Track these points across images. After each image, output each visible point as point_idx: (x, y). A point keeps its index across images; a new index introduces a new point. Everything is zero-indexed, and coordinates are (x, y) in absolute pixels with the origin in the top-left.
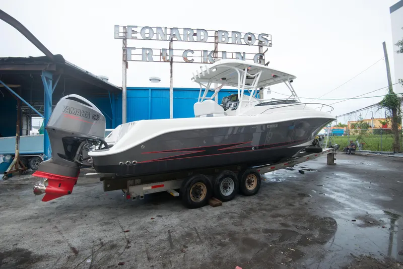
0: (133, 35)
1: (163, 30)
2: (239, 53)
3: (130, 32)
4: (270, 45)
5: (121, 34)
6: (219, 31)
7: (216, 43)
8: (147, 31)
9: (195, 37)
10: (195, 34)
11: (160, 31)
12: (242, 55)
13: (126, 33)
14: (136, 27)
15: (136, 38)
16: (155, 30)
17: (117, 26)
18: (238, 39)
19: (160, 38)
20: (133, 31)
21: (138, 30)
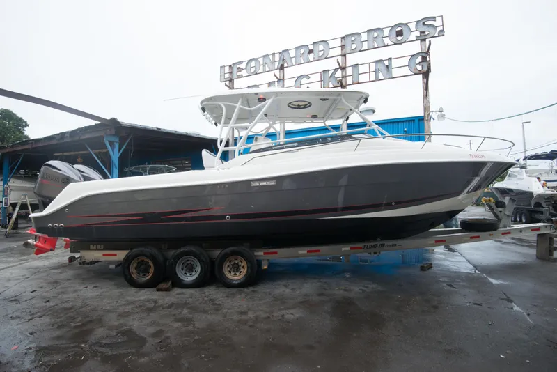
0: (239, 74)
1: (271, 57)
2: (381, 61)
3: (235, 70)
4: (441, 34)
5: (227, 76)
6: (347, 36)
7: (344, 55)
8: (253, 64)
9: (311, 57)
10: (311, 52)
11: (267, 60)
12: (386, 63)
13: (231, 73)
14: (241, 62)
15: (242, 76)
16: (261, 60)
17: (223, 67)
18: (379, 39)
19: (267, 70)
20: (238, 68)
21: (243, 66)
